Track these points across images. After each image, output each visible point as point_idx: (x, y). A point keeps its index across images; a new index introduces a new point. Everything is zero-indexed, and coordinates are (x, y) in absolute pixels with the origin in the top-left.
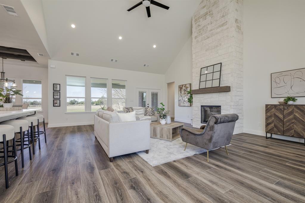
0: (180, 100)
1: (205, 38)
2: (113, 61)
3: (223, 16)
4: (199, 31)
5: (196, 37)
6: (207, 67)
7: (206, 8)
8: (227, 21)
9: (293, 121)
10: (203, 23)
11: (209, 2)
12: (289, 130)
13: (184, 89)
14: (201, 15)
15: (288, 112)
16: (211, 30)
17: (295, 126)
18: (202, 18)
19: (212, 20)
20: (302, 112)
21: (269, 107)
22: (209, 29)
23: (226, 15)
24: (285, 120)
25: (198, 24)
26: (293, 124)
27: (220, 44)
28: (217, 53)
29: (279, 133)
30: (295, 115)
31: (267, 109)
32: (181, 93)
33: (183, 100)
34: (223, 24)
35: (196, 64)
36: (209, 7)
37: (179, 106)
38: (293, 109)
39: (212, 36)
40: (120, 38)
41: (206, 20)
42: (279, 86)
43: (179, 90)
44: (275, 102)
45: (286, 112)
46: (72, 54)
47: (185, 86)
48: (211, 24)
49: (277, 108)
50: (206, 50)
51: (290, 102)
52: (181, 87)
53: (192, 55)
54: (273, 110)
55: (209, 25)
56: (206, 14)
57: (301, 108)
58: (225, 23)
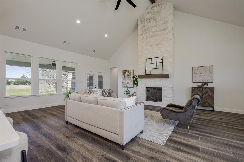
0: (124, 82)
1: (149, 36)
2: (66, 42)
3: (164, 23)
4: (145, 30)
5: (141, 35)
6: (151, 58)
7: (150, 14)
8: (167, 28)
9: (208, 97)
10: (148, 25)
11: (153, 10)
12: (205, 103)
13: (127, 74)
14: (146, 19)
15: (205, 92)
16: (155, 32)
17: (209, 100)
18: (147, 20)
19: (155, 24)
20: (213, 92)
21: (194, 88)
22: (153, 30)
23: (166, 23)
24: (203, 97)
25: (143, 24)
26: (208, 99)
27: (162, 43)
28: (159, 49)
29: (200, 105)
30: (209, 94)
31: (193, 90)
32: (124, 77)
33: (126, 83)
34: (164, 29)
35: (142, 55)
36: (153, 14)
37: (123, 87)
38: (208, 90)
39: (155, 36)
40: (78, 22)
41: (150, 23)
42: (197, 75)
43: (123, 74)
44: (195, 85)
45: (204, 92)
46: (17, 28)
47: (128, 72)
48: (155, 27)
49: (198, 89)
50: (150, 46)
51: (205, 86)
52: (125, 72)
53: (138, 48)
54: (196, 91)
55: (152, 27)
56: (151, 19)
57: (212, 90)
58: (166, 28)
